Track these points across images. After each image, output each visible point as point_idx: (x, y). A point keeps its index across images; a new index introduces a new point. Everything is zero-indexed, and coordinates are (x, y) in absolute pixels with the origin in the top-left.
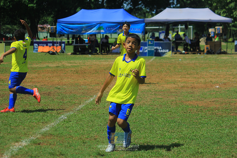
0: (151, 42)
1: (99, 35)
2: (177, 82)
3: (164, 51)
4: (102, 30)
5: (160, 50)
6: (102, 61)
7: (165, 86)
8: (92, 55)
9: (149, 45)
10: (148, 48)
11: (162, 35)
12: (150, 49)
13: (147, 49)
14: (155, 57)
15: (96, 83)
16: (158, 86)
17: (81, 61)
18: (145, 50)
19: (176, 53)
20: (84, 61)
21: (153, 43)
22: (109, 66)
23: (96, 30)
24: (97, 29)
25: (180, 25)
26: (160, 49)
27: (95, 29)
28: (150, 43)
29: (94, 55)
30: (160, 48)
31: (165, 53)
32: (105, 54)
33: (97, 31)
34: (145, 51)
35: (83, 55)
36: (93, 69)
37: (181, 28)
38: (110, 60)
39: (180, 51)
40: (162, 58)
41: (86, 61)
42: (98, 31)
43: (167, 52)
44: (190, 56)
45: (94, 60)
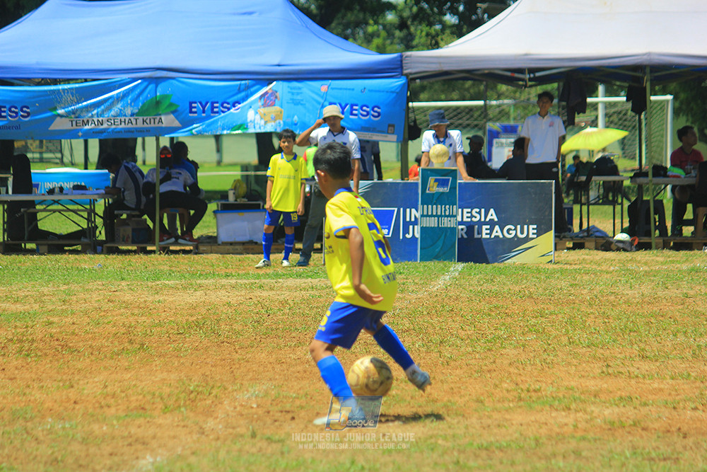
0: (442, 183)
1: (151, 141)
2: (583, 402)
3: (510, 232)
4: (167, 114)
5: (492, 230)
6: (165, 285)
7: (518, 418)
8: (111, 257)
9: (429, 199)
10: (422, 216)
11: (502, 145)
12: (432, 223)
13: (415, 223)
14: (460, 266)
15: (134, 405)
16: (474, 420)
17: (45, 290)
18: (406, 225)
19: (578, 246)
20: (63, 288)
21: (453, 188)
22: (204, 311)
23: (132, 115)
24: (136, 111)
25: (601, 88)
26: (492, 224)
27: (129, 111)
28: (433, 188)
29: (120, 257)
30: (492, 215)
31: (517, 242)
32: (185, 252)
33: (140, 119)
34: (406, 231)
35: (58, 256)
36: (114, 330)
37: (608, 105)
38: (210, 281)
39: (604, 236)
40: (501, 272)
41: (74, 287)
42: (144, 121)
43: (527, 239)
44: (660, 259)
45: (124, 283)
